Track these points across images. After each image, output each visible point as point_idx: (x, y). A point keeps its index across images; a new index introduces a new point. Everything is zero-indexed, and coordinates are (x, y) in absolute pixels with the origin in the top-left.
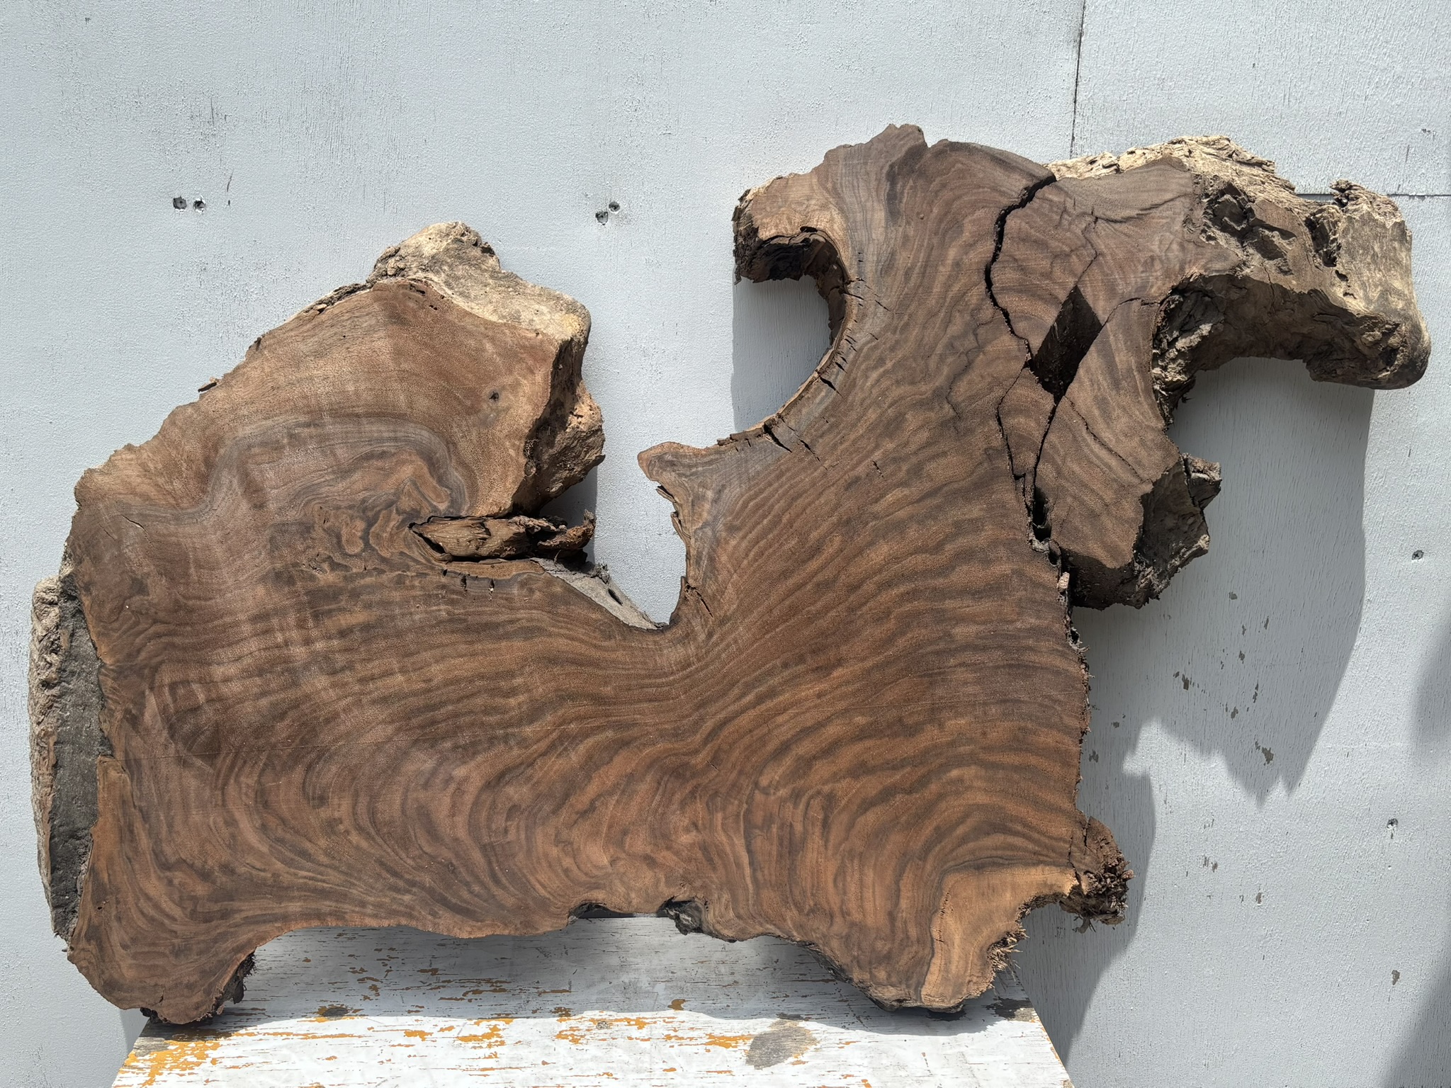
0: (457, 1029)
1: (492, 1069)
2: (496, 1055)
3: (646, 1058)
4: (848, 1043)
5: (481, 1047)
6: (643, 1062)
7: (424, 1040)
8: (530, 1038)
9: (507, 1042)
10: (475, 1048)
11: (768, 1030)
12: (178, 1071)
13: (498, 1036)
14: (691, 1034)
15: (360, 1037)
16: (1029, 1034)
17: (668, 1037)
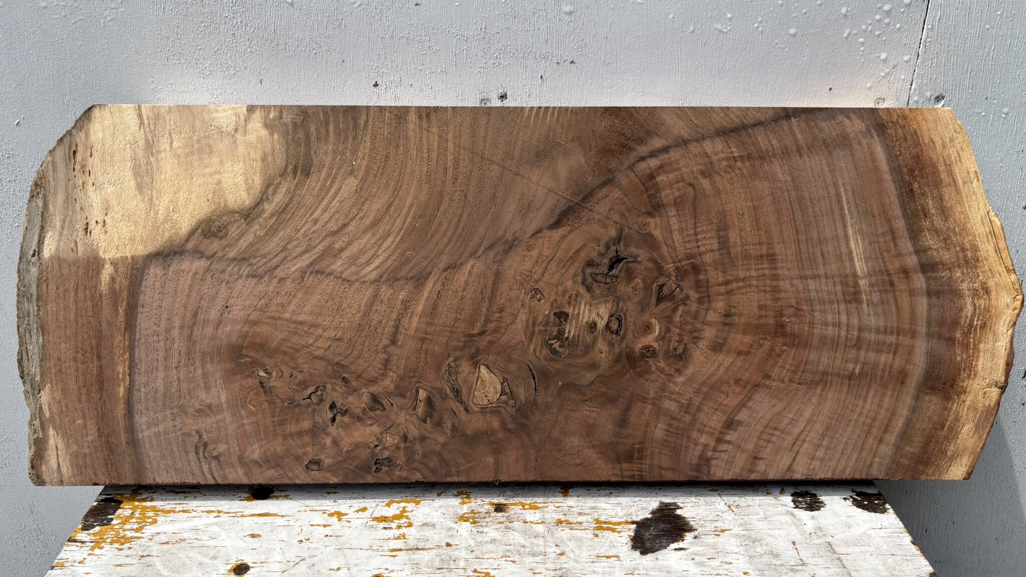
0: (370, 511)
1: (400, 550)
2: (404, 536)
3: (541, 541)
4: (723, 531)
5: (391, 528)
6: (537, 545)
7: (340, 520)
8: (435, 520)
9: (415, 524)
10: (385, 528)
11: (649, 516)
12: (117, 545)
13: (407, 517)
14: (580, 519)
15: (283, 516)
16: (888, 526)
17: (559, 522)
